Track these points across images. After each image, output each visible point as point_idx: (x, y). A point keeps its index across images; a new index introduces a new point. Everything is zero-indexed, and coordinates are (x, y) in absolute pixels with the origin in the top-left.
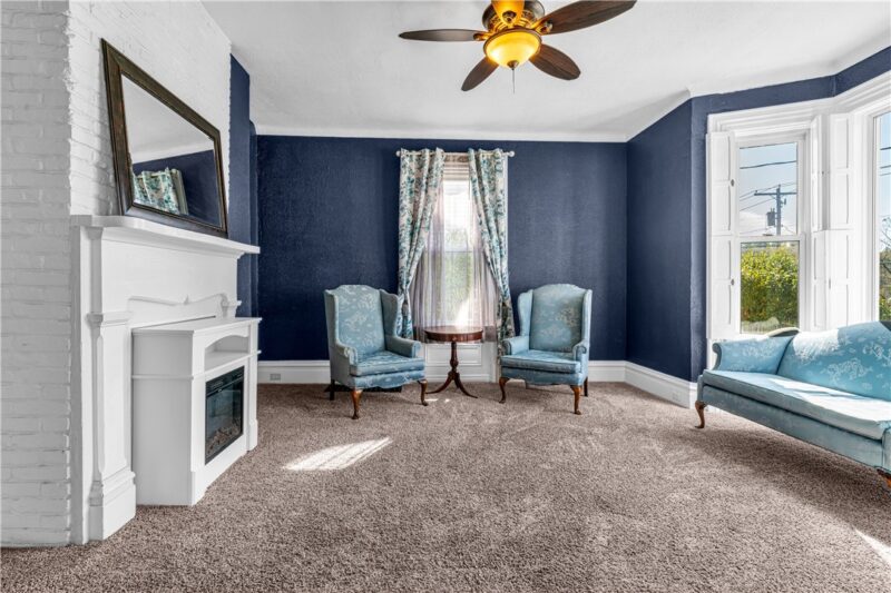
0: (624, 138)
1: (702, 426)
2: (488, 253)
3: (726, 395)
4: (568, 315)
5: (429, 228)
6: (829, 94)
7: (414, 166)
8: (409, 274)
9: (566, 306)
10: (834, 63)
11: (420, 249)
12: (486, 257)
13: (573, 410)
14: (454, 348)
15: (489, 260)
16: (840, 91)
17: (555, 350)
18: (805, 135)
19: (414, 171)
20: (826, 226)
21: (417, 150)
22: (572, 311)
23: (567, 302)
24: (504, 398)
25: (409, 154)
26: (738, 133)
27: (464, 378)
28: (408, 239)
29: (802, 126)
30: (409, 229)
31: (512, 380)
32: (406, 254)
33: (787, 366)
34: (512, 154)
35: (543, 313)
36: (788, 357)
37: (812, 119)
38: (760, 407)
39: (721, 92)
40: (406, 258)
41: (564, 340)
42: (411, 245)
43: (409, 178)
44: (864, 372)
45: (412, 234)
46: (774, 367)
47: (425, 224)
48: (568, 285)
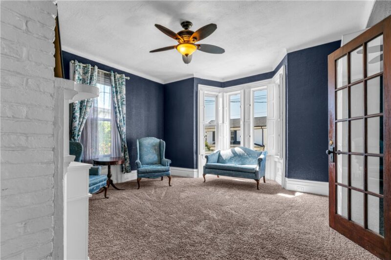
0: (163, 83)
1: (205, 181)
2: (118, 122)
3: (214, 170)
4: (155, 149)
5: (91, 107)
6: (221, 87)
7: (81, 71)
8: (79, 131)
9: (154, 146)
10: (223, 79)
11: (86, 118)
12: (117, 124)
13: (168, 185)
14: (109, 168)
15: (119, 125)
16: (224, 87)
17: (152, 164)
18: (217, 97)
19: (81, 74)
20: (223, 122)
21: (83, 63)
22: (156, 148)
23: (154, 144)
24: (139, 187)
25: (79, 64)
26: (206, 92)
27: (115, 182)
28: (78, 111)
29: (217, 94)
30: (79, 106)
31: (142, 179)
32: (78, 119)
33: (220, 160)
34: (129, 78)
35: (145, 149)
36: (220, 158)
37: (219, 93)
38: (225, 171)
39: (201, 78)
40: (78, 122)
41: (155, 159)
42: (80, 114)
43: (79, 78)
44: (239, 159)
45: (81, 109)
46: (217, 161)
47: (89, 105)
48: (153, 138)
